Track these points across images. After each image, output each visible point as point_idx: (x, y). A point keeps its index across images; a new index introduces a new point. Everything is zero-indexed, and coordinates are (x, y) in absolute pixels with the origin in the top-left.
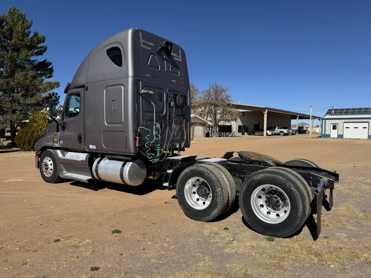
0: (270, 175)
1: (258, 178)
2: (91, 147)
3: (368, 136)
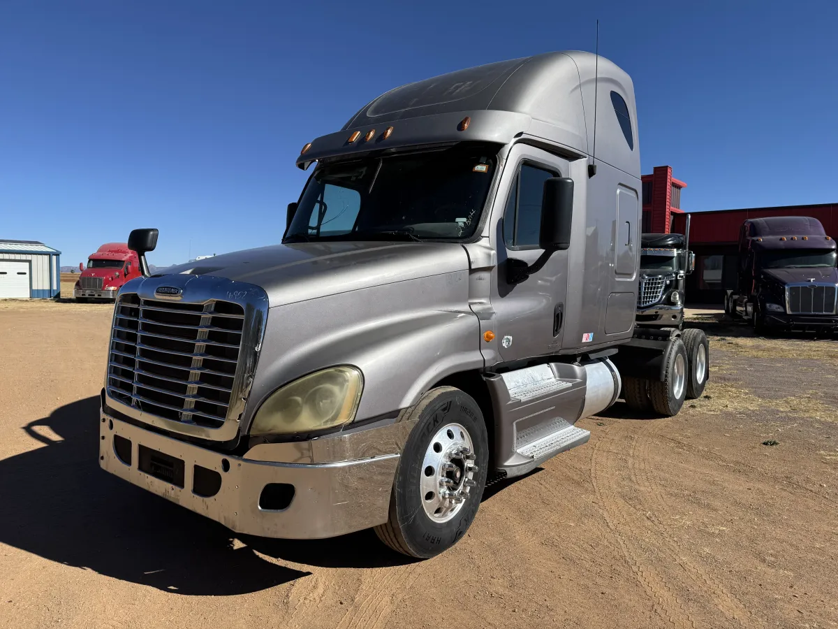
2: (585, 338)
3: (32, 291)
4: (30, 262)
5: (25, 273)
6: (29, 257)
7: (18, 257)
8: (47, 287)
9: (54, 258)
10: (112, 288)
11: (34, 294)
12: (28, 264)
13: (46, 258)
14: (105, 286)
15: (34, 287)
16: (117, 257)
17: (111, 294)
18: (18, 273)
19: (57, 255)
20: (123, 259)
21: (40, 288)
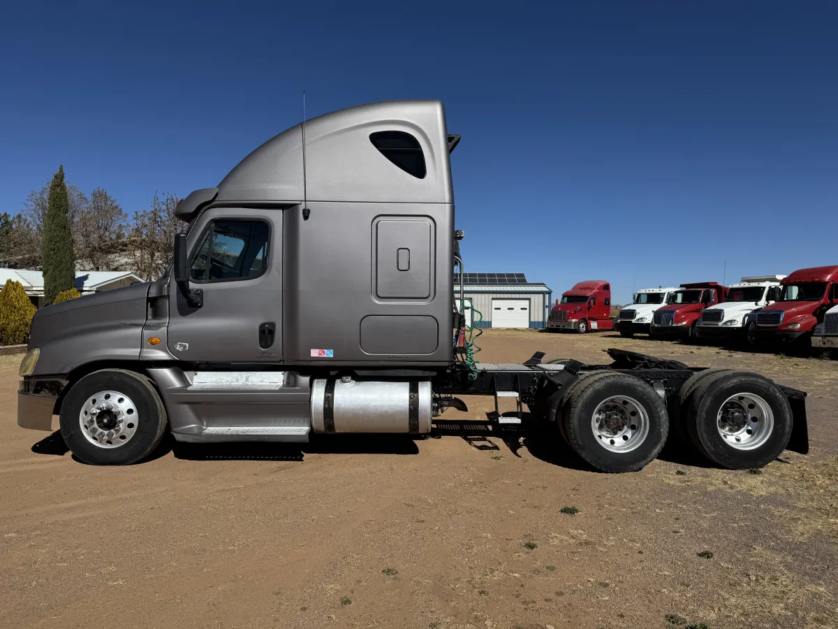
0: (746, 379)
1: (730, 386)
2: (315, 353)
3: (530, 323)
4: (529, 299)
5: (526, 309)
6: (529, 296)
7: (521, 296)
8: (541, 320)
9: (547, 296)
10: (574, 320)
11: (533, 325)
12: (528, 301)
13: (541, 296)
14: (568, 318)
15: (532, 320)
16: (583, 293)
17: (573, 326)
18: (522, 309)
19: (549, 293)
20: (588, 295)
21: (536, 320)
